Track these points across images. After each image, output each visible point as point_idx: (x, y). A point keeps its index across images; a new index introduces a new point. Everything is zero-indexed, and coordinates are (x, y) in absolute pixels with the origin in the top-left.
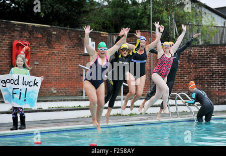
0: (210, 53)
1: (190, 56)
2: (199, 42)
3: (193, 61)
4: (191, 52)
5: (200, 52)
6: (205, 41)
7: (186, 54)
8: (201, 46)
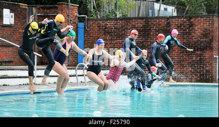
0: (125, 26)
1: (106, 28)
2: (116, 15)
3: (109, 33)
4: (107, 25)
5: (115, 24)
6: (122, 13)
7: (103, 26)
8: (116, 19)
